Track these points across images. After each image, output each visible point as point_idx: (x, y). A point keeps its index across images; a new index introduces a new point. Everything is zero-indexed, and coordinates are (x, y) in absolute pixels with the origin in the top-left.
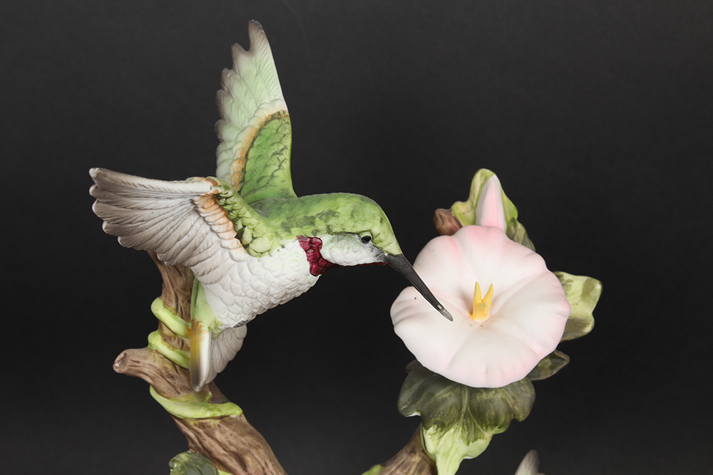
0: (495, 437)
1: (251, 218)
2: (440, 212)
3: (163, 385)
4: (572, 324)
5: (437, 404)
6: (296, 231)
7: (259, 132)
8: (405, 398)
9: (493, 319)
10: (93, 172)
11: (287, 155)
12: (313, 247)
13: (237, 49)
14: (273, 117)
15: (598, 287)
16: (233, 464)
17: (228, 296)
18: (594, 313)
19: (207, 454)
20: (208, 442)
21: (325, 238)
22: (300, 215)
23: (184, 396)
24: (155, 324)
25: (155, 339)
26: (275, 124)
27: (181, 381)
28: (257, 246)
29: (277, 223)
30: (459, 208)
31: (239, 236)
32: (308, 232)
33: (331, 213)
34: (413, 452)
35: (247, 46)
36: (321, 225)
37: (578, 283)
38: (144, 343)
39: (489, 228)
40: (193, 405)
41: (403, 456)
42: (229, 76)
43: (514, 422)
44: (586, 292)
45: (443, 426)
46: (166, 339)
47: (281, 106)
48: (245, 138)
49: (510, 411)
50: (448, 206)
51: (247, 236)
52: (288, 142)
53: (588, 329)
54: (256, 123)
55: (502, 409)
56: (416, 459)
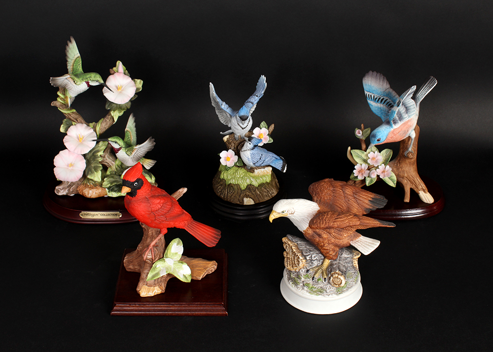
0: (124, 112)
1: (76, 79)
2: (111, 70)
3: (61, 107)
4: (137, 89)
5: (113, 107)
6: (84, 80)
7: (75, 61)
8: (107, 106)
9: (122, 90)
10: (51, 78)
11: (81, 64)
12: (88, 83)
13: (68, 42)
14: (78, 57)
15: (142, 82)
16: (75, 121)
17: (73, 92)
18: (142, 86)
19: (70, 119)
20: (70, 117)
21: (90, 81)
22: (85, 78)
23: (65, 109)
24: (58, 96)
25: (58, 99)
26: (78, 59)
27: (64, 106)
28: (78, 83)
29: (81, 79)
30: (114, 69)
31: (74, 82)
32: (87, 80)
33: (91, 77)
34: (109, 115)
35: (70, 41)
36: (89, 79)
37: (138, 81)
38: (56, 100)
39: (120, 73)
40: (67, 111)
41: (107, 116)
42: (67, 47)
43: (128, 109)
44: (140, 83)
45: (114, 111)
46: (61, 99)
47: (79, 55)
48: (73, 61)
49: (127, 107)
50: (112, 68)
51: (76, 82)
52: (81, 62)
53: (141, 90)
54: (74, 59)
55: (125, 107)
56: (110, 117)
